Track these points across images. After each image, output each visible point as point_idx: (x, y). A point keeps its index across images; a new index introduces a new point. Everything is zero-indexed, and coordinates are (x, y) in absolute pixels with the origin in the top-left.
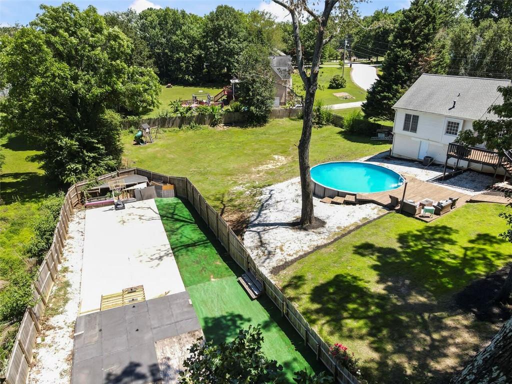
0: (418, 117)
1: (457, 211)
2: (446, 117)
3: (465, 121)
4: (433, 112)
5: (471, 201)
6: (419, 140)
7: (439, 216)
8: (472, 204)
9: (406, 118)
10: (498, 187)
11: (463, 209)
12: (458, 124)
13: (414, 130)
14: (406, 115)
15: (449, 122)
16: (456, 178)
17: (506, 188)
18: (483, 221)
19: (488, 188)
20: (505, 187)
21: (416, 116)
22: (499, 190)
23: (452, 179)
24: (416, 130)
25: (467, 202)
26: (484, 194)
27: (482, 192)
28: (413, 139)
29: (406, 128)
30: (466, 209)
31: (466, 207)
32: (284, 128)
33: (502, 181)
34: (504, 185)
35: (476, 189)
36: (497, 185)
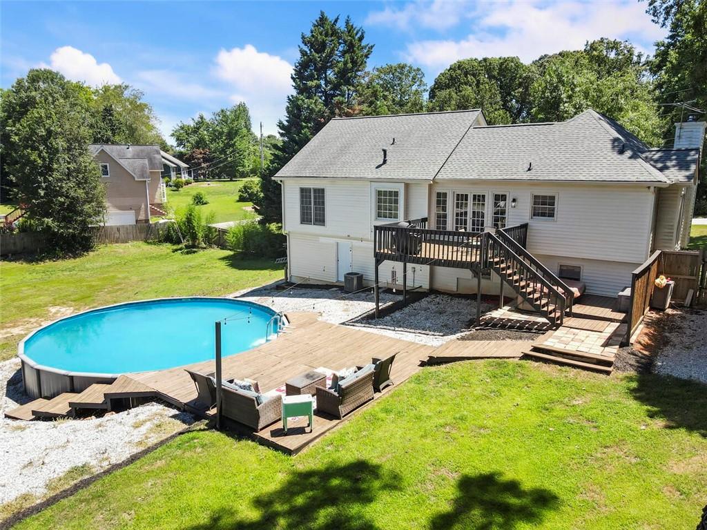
0: (323, 190)
1: (392, 396)
2: (372, 181)
3: (407, 186)
4: (347, 176)
5: (433, 361)
6: (333, 241)
7: (335, 422)
8: (433, 369)
9: (302, 197)
10: (492, 319)
11: (412, 385)
12: (396, 194)
13: (320, 221)
14: (302, 190)
15: (379, 193)
16: (406, 310)
17: (509, 320)
18: (462, 419)
19: (470, 324)
20: (506, 317)
21: (319, 190)
22: (494, 326)
23: (397, 314)
24: (324, 221)
25: (423, 364)
26: (463, 339)
27: (459, 335)
28: (322, 240)
29: (305, 219)
30: (417, 387)
31: (418, 380)
32: (122, 258)
33: (497, 307)
34: (502, 313)
35: (447, 329)
36: (488, 316)
